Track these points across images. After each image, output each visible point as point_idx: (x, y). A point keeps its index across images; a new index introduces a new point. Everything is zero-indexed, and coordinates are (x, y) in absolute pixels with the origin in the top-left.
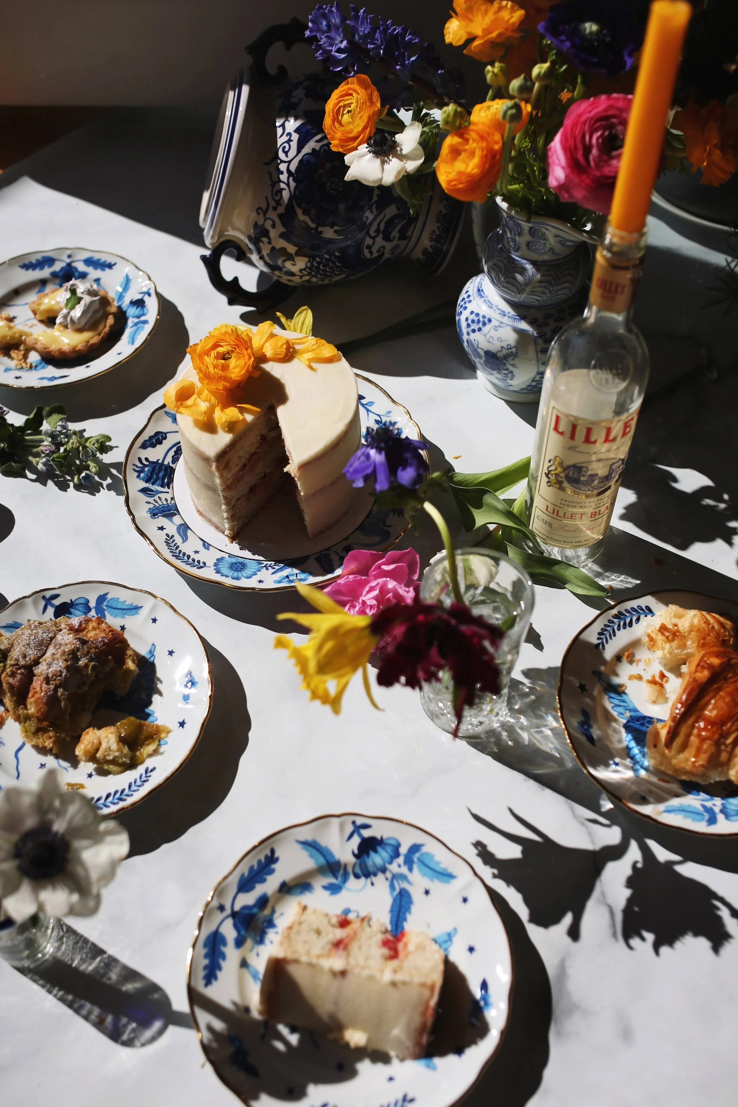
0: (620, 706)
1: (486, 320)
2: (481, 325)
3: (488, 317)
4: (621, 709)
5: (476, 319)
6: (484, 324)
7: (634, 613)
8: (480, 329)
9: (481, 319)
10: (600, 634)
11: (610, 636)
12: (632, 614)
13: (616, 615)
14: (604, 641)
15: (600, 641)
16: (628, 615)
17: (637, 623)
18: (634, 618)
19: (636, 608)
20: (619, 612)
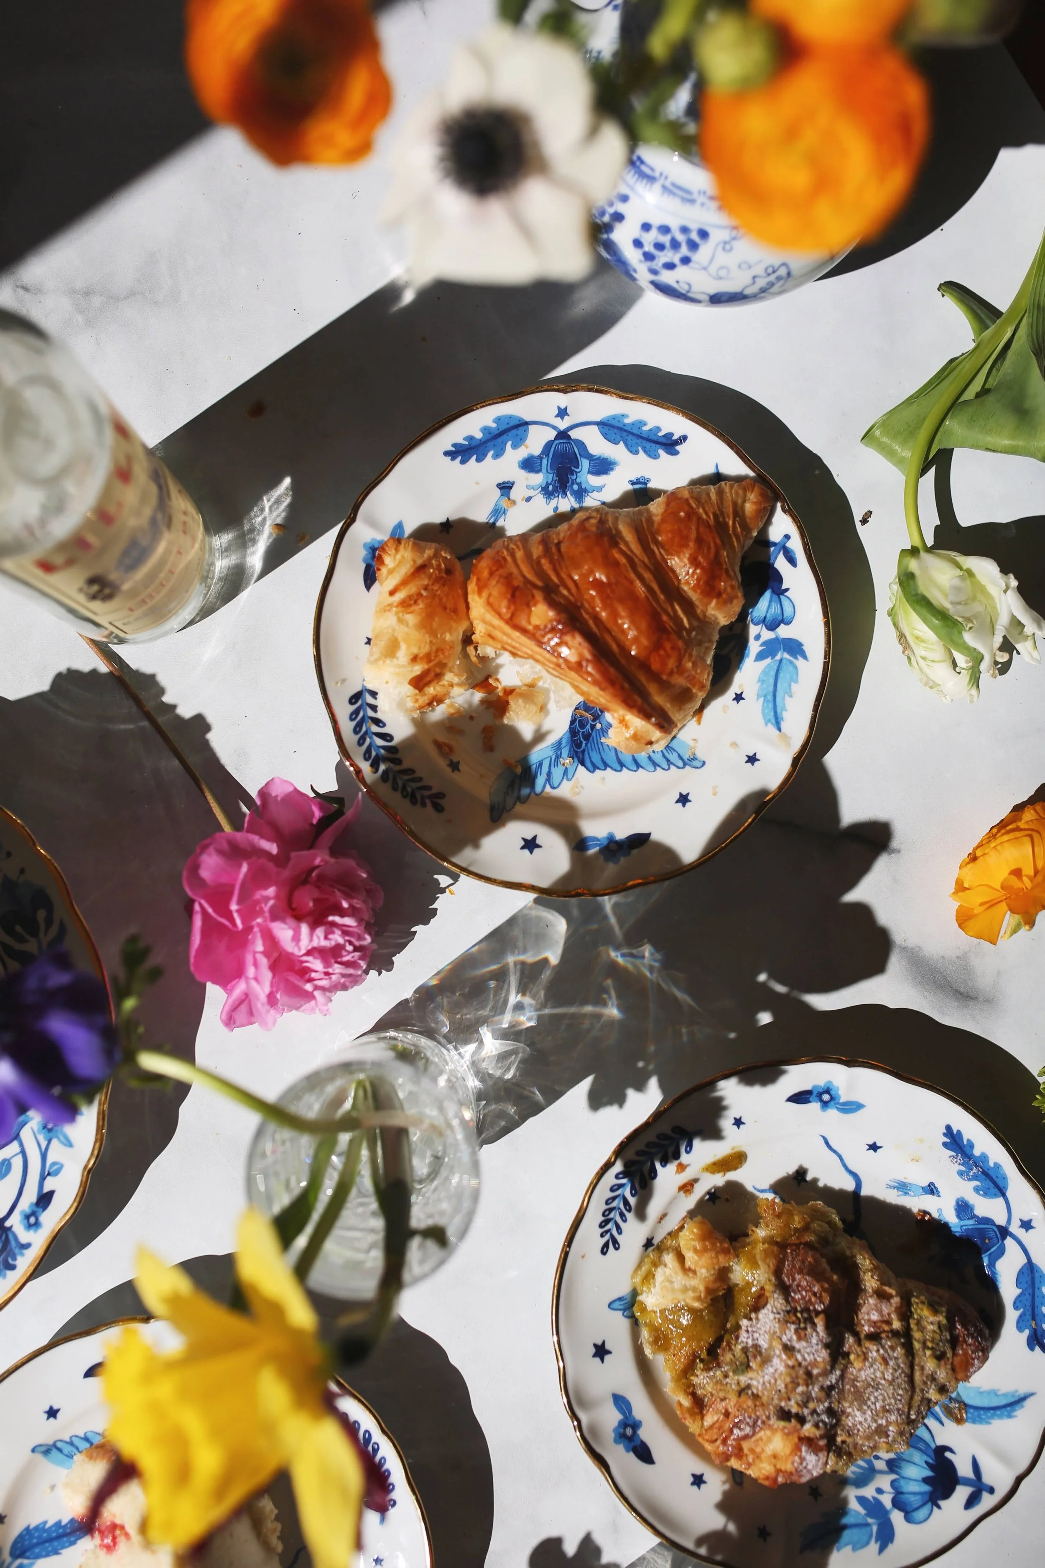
0: (549, 774)
1: (694, 236)
2: (684, 250)
3: (694, 226)
4: (557, 773)
5: (666, 239)
6: (693, 246)
7: (364, 729)
8: (686, 261)
9: (680, 238)
10: (414, 802)
11: (414, 780)
12: (366, 733)
13: (372, 765)
14: (426, 793)
15: (428, 802)
16: (368, 741)
17: (384, 725)
18: (375, 729)
19: (354, 723)
20: (366, 759)
